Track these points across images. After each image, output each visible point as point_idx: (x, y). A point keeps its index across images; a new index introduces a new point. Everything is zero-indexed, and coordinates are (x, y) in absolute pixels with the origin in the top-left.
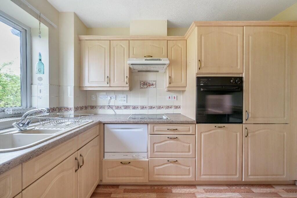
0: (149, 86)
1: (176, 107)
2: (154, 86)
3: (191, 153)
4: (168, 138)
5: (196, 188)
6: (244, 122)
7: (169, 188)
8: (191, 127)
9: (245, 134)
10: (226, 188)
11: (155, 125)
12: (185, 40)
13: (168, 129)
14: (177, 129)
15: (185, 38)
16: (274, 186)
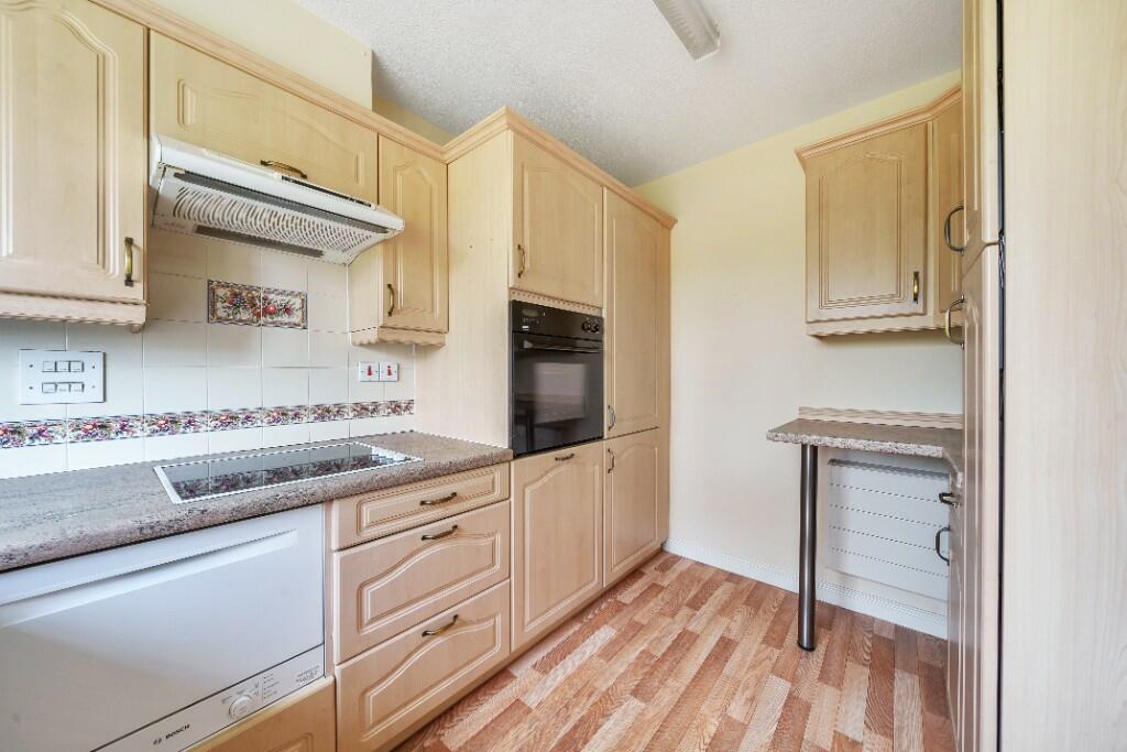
0: (266, 312)
1: (396, 408)
2: (296, 318)
3: (497, 567)
4: (424, 538)
5: (514, 677)
6: (606, 437)
7: (428, 743)
8: (498, 473)
9: (606, 465)
10: (576, 627)
11: (361, 497)
12: (442, 162)
13: (423, 503)
14: (454, 494)
15: (443, 153)
16: (643, 570)
